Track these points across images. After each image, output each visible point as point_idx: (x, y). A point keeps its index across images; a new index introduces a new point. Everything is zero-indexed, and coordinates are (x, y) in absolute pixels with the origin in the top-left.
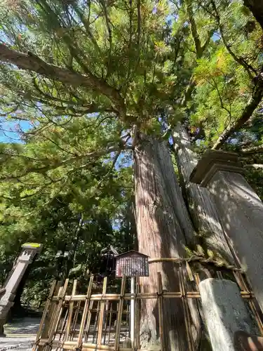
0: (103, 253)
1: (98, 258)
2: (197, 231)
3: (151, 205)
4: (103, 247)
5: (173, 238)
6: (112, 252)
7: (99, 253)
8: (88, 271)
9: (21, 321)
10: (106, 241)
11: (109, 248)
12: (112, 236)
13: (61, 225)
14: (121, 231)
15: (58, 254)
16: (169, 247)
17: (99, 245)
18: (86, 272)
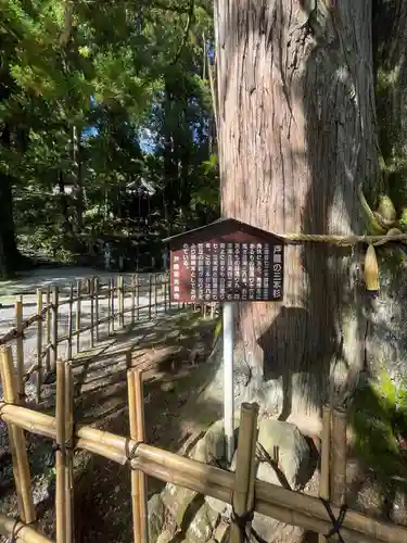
0: (132, 189)
1: (123, 197)
2: (387, 156)
3: (292, 33)
4: (128, 181)
5: (344, 175)
6: (145, 189)
7: (124, 189)
8: (111, 215)
9: (29, 276)
10: (133, 172)
11: (139, 183)
12: (142, 162)
13: (35, 136)
14: (157, 155)
15: (56, 190)
16: (330, 201)
17: (121, 177)
18: (108, 216)
